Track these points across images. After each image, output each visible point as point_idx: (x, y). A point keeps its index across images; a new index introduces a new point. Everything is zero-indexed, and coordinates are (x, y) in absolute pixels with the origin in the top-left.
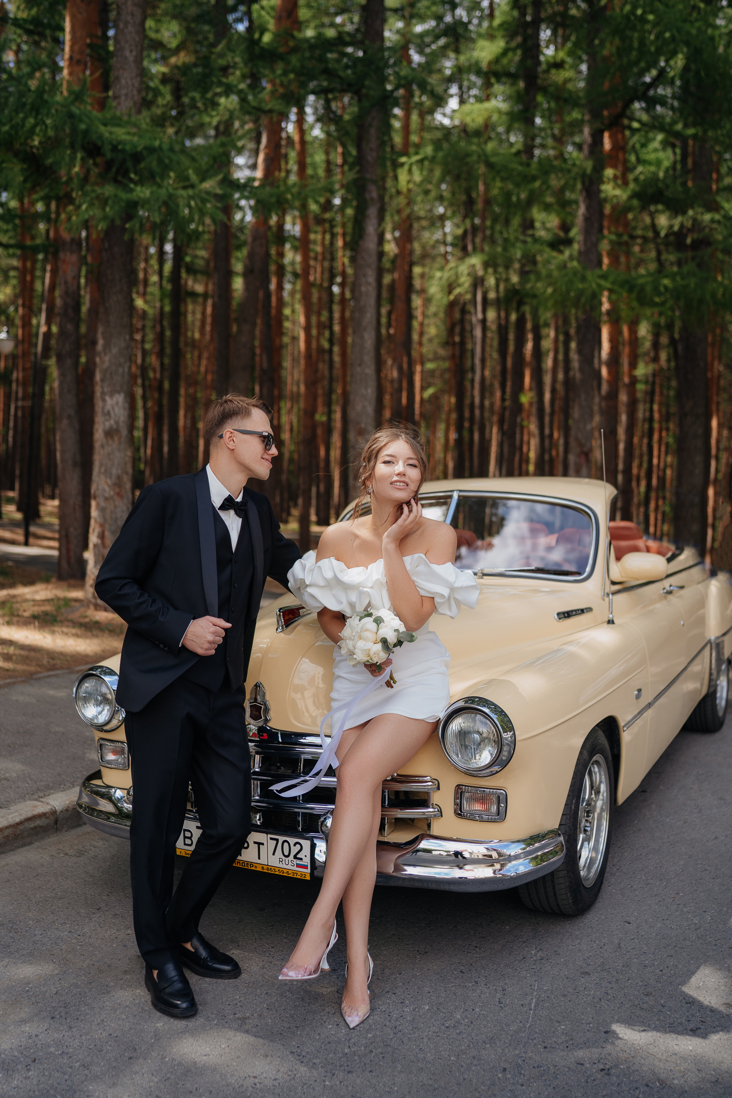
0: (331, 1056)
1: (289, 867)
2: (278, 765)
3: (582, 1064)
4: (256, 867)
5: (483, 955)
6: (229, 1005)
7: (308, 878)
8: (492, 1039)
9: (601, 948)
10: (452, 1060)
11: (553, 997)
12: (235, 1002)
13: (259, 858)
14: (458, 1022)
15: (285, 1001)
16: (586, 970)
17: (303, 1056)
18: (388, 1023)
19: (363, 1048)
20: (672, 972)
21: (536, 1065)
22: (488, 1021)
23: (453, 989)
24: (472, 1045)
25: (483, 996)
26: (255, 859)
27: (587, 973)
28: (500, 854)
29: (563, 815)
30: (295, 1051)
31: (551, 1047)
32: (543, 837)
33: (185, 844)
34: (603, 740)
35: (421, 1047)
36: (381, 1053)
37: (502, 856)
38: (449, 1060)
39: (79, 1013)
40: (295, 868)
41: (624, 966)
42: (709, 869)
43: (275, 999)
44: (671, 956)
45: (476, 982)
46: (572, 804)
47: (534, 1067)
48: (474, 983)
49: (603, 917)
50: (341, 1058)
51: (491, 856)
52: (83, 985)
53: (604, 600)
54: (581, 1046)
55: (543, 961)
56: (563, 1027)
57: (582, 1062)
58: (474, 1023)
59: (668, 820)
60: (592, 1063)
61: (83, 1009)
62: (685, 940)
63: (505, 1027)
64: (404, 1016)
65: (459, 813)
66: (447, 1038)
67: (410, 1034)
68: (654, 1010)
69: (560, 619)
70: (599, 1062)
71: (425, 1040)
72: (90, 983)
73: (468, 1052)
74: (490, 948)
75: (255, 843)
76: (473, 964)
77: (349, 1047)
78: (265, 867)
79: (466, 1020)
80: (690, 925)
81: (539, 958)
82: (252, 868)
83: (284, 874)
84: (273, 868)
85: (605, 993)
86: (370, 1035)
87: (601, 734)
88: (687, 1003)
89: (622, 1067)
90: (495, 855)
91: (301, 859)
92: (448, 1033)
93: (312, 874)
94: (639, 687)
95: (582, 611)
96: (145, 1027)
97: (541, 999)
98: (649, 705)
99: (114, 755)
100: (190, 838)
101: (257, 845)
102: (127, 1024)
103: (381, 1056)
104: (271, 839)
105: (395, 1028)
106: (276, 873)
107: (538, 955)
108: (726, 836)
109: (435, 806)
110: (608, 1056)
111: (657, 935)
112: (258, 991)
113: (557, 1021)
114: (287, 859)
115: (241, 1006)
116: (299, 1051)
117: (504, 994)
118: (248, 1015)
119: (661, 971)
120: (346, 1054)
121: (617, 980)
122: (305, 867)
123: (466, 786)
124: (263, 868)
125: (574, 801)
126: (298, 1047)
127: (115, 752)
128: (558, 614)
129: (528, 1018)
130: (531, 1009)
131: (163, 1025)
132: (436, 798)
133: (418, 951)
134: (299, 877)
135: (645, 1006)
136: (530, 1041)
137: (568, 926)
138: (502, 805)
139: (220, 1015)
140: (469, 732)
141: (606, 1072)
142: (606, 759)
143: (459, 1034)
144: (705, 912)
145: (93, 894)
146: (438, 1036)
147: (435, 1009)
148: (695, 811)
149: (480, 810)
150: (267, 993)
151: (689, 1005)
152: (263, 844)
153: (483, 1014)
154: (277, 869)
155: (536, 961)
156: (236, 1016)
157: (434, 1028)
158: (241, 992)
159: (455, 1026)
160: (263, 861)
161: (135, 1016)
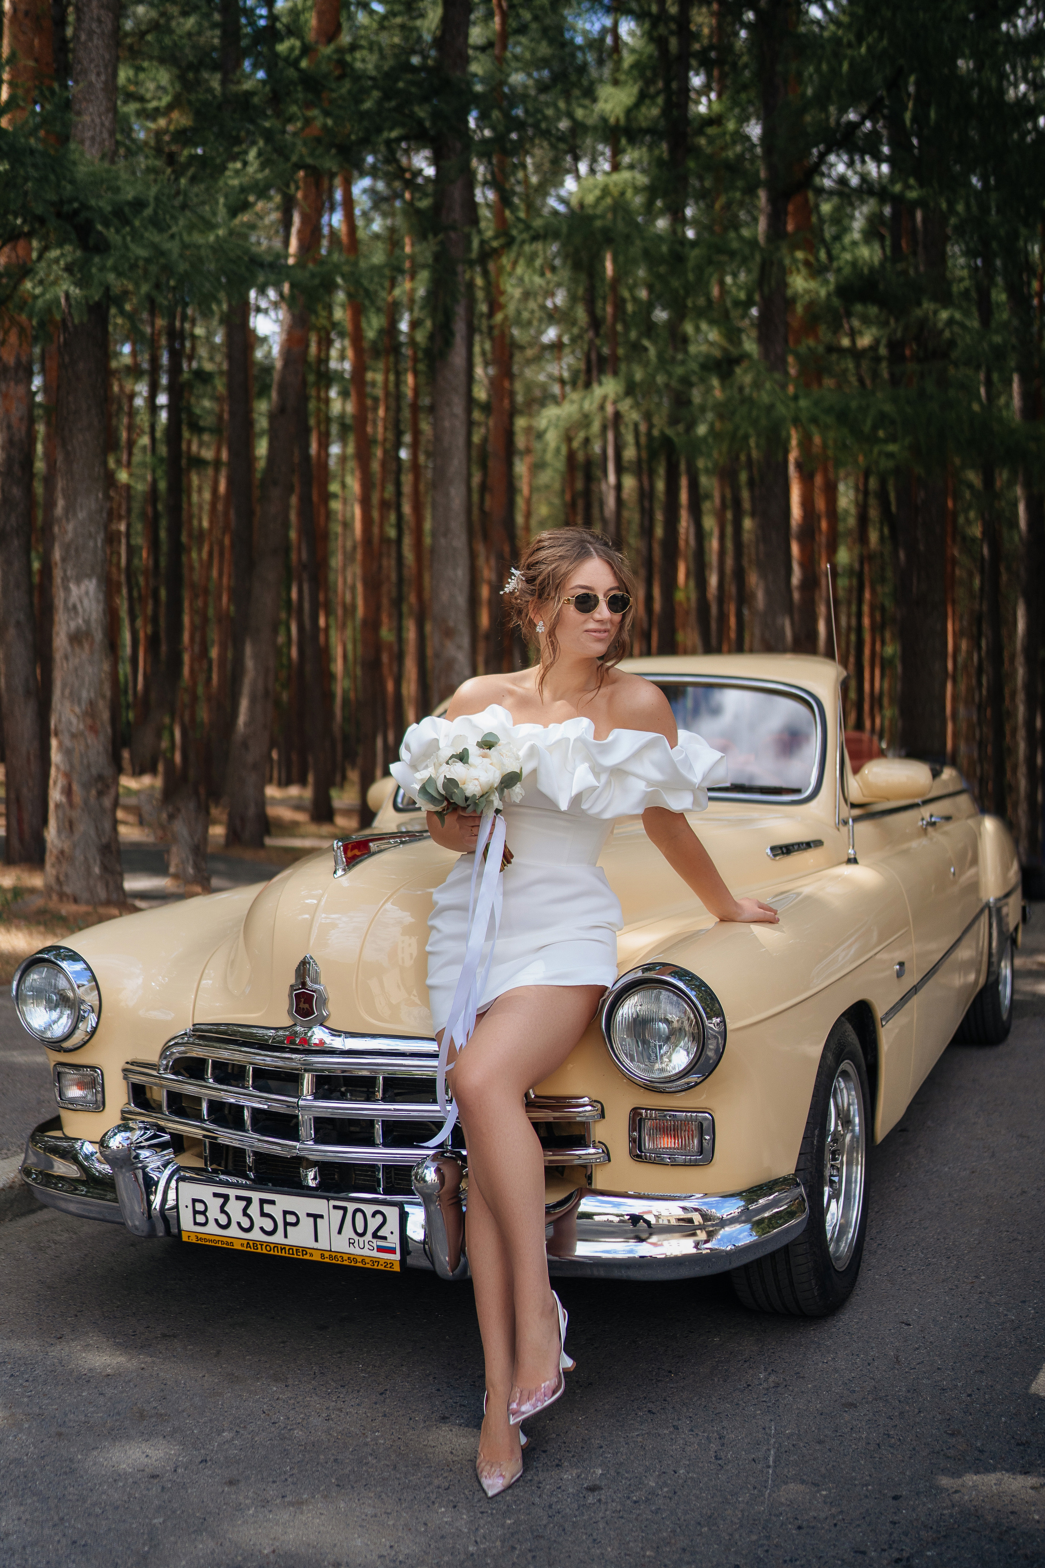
0: (446, 1559)
1: (366, 1252)
2: (343, 1089)
3: (864, 1553)
4: (311, 1255)
5: (682, 1385)
6: (274, 1482)
7: (397, 1268)
8: (710, 1517)
9: (869, 1364)
10: (649, 1557)
11: (802, 1445)
12: (283, 1477)
13: (316, 1240)
14: (653, 1493)
15: (367, 1471)
16: (850, 1400)
17: (401, 1562)
18: (537, 1500)
19: (498, 1543)
20: (987, 1397)
21: (787, 1558)
22: (701, 1488)
23: (640, 1439)
24: (678, 1530)
25: (688, 1449)
26: (310, 1243)
27: (853, 1405)
28: (706, 1217)
29: (800, 1154)
30: (385, 1554)
31: (808, 1527)
32: (771, 1189)
33: (196, 1223)
34: (852, 1038)
35: (595, 1537)
36: (530, 1551)
37: (710, 1220)
38: (644, 1556)
39: (22, 1508)
40: (375, 1254)
41: (909, 1391)
42: (1020, 1238)
43: (349, 1469)
44: (982, 1372)
45: (676, 1428)
46: (813, 1137)
47: (785, 1561)
48: (672, 1429)
49: (865, 1317)
50: (463, 1562)
51: (691, 1221)
52: (30, 1461)
53: (838, 830)
54: (858, 1522)
55: (779, 1389)
56: (824, 1493)
57: (862, 1549)
58: (679, 1493)
59: (946, 1169)
60: (879, 1550)
61: (29, 1501)
62: (999, 1345)
63: (729, 1497)
64: (563, 1488)
65: (638, 1154)
66: (636, 1519)
67: (576, 1516)
68: (968, 1458)
69: (775, 855)
70: (891, 1548)
71: (601, 1525)
72: (43, 1458)
73: (673, 1541)
74: (693, 1373)
75: (309, 1215)
76: (668, 1399)
77: (476, 1542)
78: (327, 1254)
79: (665, 1490)
80: (1004, 1323)
81: (772, 1385)
82: (306, 1257)
83: (359, 1265)
84: (339, 1255)
85: (884, 1434)
86: (509, 1522)
87: (848, 1027)
88: (1018, 1444)
89: (929, 1553)
90: (697, 1218)
91: (385, 1238)
92: (638, 1512)
93: (403, 1261)
94: (901, 960)
95: (808, 845)
96: (134, 1526)
97: (783, 1450)
98: (915, 989)
99: (80, 1089)
100: (204, 1213)
101: (311, 1219)
102: (104, 1523)
103: (529, 1556)
104: (335, 1207)
105: (550, 1506)
106: (345, 1263)
107: (771, 1380)
108: (1039, 1189)
109: (597, 1144)
110: (903, 1538)
111: (954, 1340)
112: (322, 1457)
113: (812, 1483)
114: (361, 1239)
115: (294, 1483)
116: (394, 1553)
117: (723, 1445)
118: (305, 1496)
119: (970, 1395)
120: (472, 1555)
121: (901, 1413)
122: (392, 1251)
123: (647, 1109)
124: (322, 1256)
125: (816, 1132)
126: (391, 1547)
127: (81, 1085)
128: (773, 849)
129: (766, 1481)
130: (769, 1467)
131: (164, 1522)
132: (600, 1132)
133: (577, 1382)
134: (382, 1268)
135: (952, 1452)
136: (773, 1518)
137: (812, 1332)
138: (707, 1137)
139: (260, 1498)
140: (652, 1020)
141: (904, 1563)
142: (858, 1067)
143: (657, 1513)
144: (1024, 1302)
145: (51, 1314)
146: (622, 1517)
147: (612, 1472)
148: (986, 1154)
149: (671, 1148)
150: (336, 1460)
151: (1022, 1448)
152: (321, 1217)
153: (692, 1478)
154: (345, 1257)
155: (767, 1389)
156: (286, 1500)
157: (614, 1504)
158: (293, 1460)
159: (647, 1500)
160: (323, 1244)
161: (117, 1508)
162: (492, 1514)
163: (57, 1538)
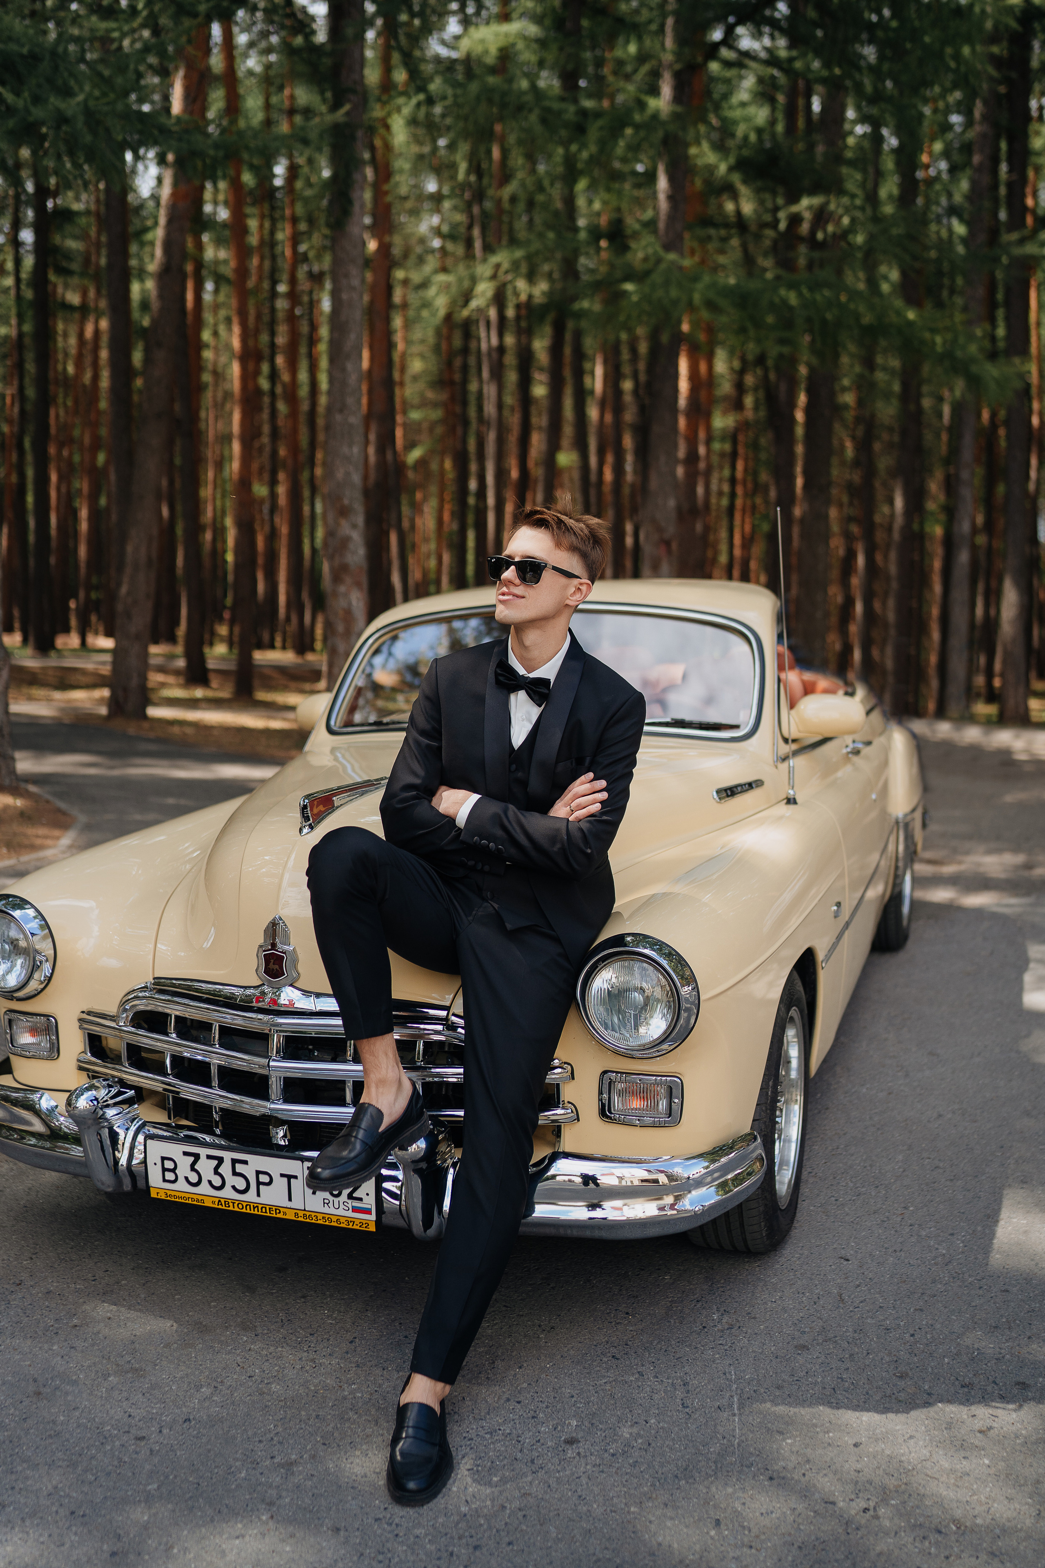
0: (440, 1520)
1: (340, 1212)
2: (311, 1047)
3: (833, 1503)
4: (285, 1213)
5: (641, 1327)
6: (260, 1441)
7: (372, 1228)
8: (686, 1469)
9: (815, 1303)
10: (634, 1513)
11: (762, 1390)
12: (268, 1436)
13: (290, 1199)
14: (628, 1444)
15: (349, 1427)
16: (802, 1342)
17: (397, 1525)
18: (519, 1455)
19: (489, 1503)
20: (929, 1336)
21: (764, 1511)
22: (673, 1439)
23: (608, 1388)
24: (658, 1483)
25: (656, 1397)
26: (283, 1202)
27: (804, 1347)
28: (671, 1179)
30: (381, 1516)
31: (779, 1477)
33: (165, 1180)
34: (799, 987)
35: (580, 1494)
36: (520, 1509)
38: (629, 1512)
39: (13, 1477)
40: (350, 1214)
41: (855, 1332)
42: (941, 1165)
43: (331, 1425)
44: (921, 1310)
45: (641, 1374)
47: (762, 1514)
48: (637, 1376)
49: (806, 1252)
50: (458, 1523)
51: (657, 1182)
52: (13, 1424)
53: (776, 767)
54: (824, 1472)
55: (733, 1330)
56: (789, 1441)
57: (831, 1499)
58: (653, 1445)
59: (864, 1090)
60: (847, 1500)
61: (19, 1468)
62: (934, 1282)
63: (701, 1448)
64: (542, 1441)
65: (605, 1112)
66: (616, 1473)
67: (559, 1472)
68: (918, 1402)
69: (720, 799)
70: (858, 1498)
71: (584, 1480)
72: (25, 1419)
73: (654, 1496)
74: (649, 1314)
75: (282, 1175)
76: (629, 1343)
77: (467, 1501)
78: (301, 1213)
79: (640, 1441)
80: (936, 1257)
81: (726, 1327)
82: (278, 1216)
83: (333, 1224)
84: (313, 1214)
85: (838, 1378)
86: (495, 1479)
87: (795, 974)
88: (963, 1386)
89: (893, 1502)
90: (663, 1179)
91: (361, 1199)
92: (617, 1465)
93: (378, 1222)
94: (837, 900)
95: (751, 786)
96: (129, 1493)
97: (745, 1396)
98: (847, 925)
99: (33, 1036)
100: (173, 1170)
101: (285, 1179)
102: (98, 1490)
103: (520, 1514)
105: (532, 1461)
106: (319, 1222)
107: (724, 1321)
108: (954, 1113)
109: (566, 1104)
110: (868, 1486)
111: (891, 1277)
112: (303, 1413)
113: (778, 1432)
114: (336, 1200)
115: (280, 1443)
116: (388, 1516)
117: (688, 1392)
118: (293, 1457)
119: (912, 1335)
120: (465, 1515)
121: (851, 1355)
122: (368, 1212)
123: (617, 1072)
124: (296, 1215)
126: (385, 1509)
127: (34, 1031)
128: (718, 792)
129: (734, 1430)
130: (734, 1415)
131: (159, 1488)
132: (568, 1093)
133: (540, 1326)
134: (358, 1227)
135: (902, 1396)
136: (745, 1468)
137: (757, 1269)
138: (676, 1101)
139: (249, 1460)
140: (628, 990)
141: (871, 1512)
142: (801, 1012)
143: (635, 1466)
144: (952, 1234)
145: (5, 1257)
146: (602, 1472)
147: (586, 1423)
148: (900, 1074)
149: (640, 1109)
150: (317, 1416)
151: (966, 1390)
152: (296, 1177)
153: (662, 1428)
154: (320, 1216)
155: (722, 1331)
156: (276, 1461)
157: (593, 1458)
158: (276, 1418)
159: (624, 1452)
160: (297, 1203)
161: (109, 1474)
162: (478, 1471)
163: (54, 1509)
